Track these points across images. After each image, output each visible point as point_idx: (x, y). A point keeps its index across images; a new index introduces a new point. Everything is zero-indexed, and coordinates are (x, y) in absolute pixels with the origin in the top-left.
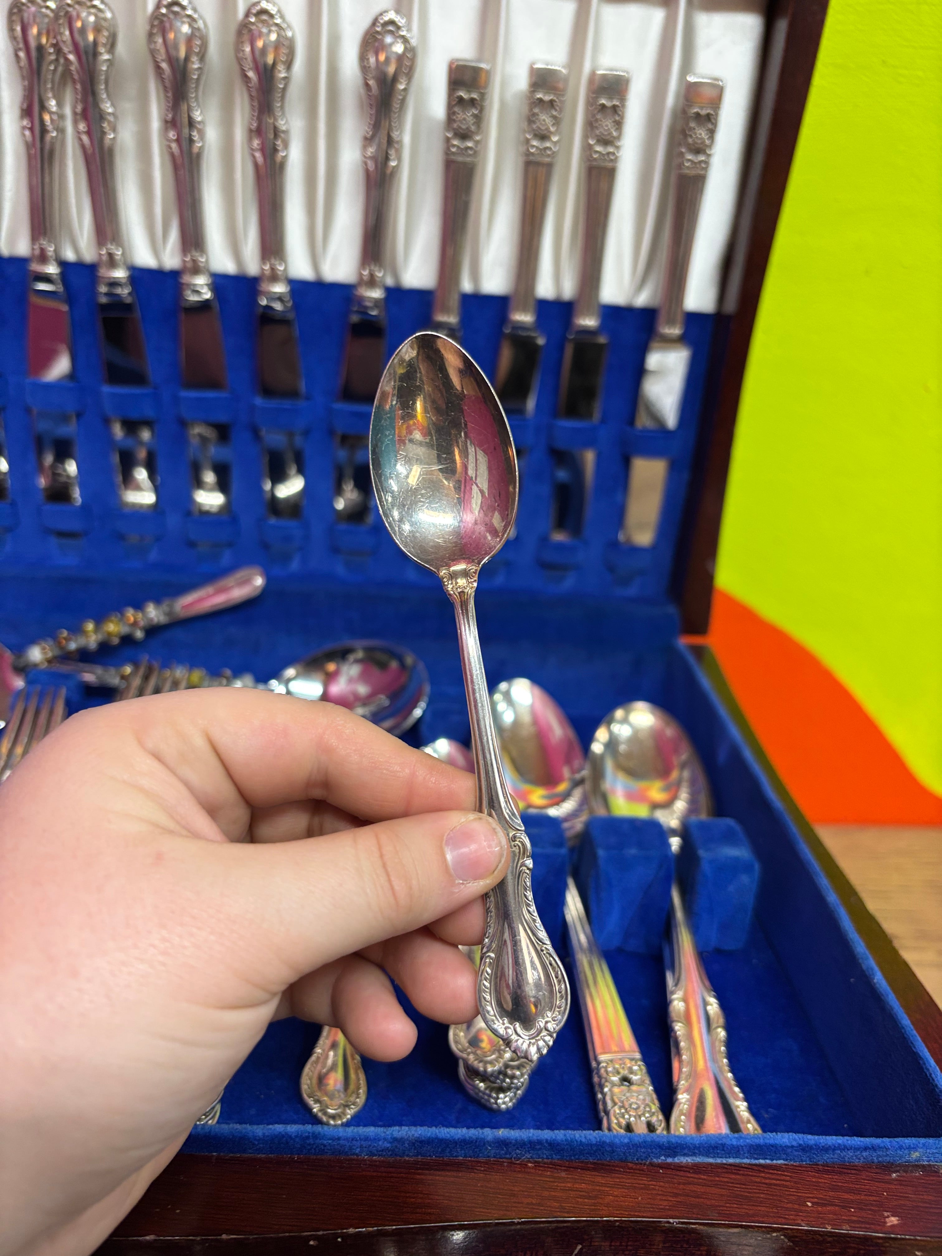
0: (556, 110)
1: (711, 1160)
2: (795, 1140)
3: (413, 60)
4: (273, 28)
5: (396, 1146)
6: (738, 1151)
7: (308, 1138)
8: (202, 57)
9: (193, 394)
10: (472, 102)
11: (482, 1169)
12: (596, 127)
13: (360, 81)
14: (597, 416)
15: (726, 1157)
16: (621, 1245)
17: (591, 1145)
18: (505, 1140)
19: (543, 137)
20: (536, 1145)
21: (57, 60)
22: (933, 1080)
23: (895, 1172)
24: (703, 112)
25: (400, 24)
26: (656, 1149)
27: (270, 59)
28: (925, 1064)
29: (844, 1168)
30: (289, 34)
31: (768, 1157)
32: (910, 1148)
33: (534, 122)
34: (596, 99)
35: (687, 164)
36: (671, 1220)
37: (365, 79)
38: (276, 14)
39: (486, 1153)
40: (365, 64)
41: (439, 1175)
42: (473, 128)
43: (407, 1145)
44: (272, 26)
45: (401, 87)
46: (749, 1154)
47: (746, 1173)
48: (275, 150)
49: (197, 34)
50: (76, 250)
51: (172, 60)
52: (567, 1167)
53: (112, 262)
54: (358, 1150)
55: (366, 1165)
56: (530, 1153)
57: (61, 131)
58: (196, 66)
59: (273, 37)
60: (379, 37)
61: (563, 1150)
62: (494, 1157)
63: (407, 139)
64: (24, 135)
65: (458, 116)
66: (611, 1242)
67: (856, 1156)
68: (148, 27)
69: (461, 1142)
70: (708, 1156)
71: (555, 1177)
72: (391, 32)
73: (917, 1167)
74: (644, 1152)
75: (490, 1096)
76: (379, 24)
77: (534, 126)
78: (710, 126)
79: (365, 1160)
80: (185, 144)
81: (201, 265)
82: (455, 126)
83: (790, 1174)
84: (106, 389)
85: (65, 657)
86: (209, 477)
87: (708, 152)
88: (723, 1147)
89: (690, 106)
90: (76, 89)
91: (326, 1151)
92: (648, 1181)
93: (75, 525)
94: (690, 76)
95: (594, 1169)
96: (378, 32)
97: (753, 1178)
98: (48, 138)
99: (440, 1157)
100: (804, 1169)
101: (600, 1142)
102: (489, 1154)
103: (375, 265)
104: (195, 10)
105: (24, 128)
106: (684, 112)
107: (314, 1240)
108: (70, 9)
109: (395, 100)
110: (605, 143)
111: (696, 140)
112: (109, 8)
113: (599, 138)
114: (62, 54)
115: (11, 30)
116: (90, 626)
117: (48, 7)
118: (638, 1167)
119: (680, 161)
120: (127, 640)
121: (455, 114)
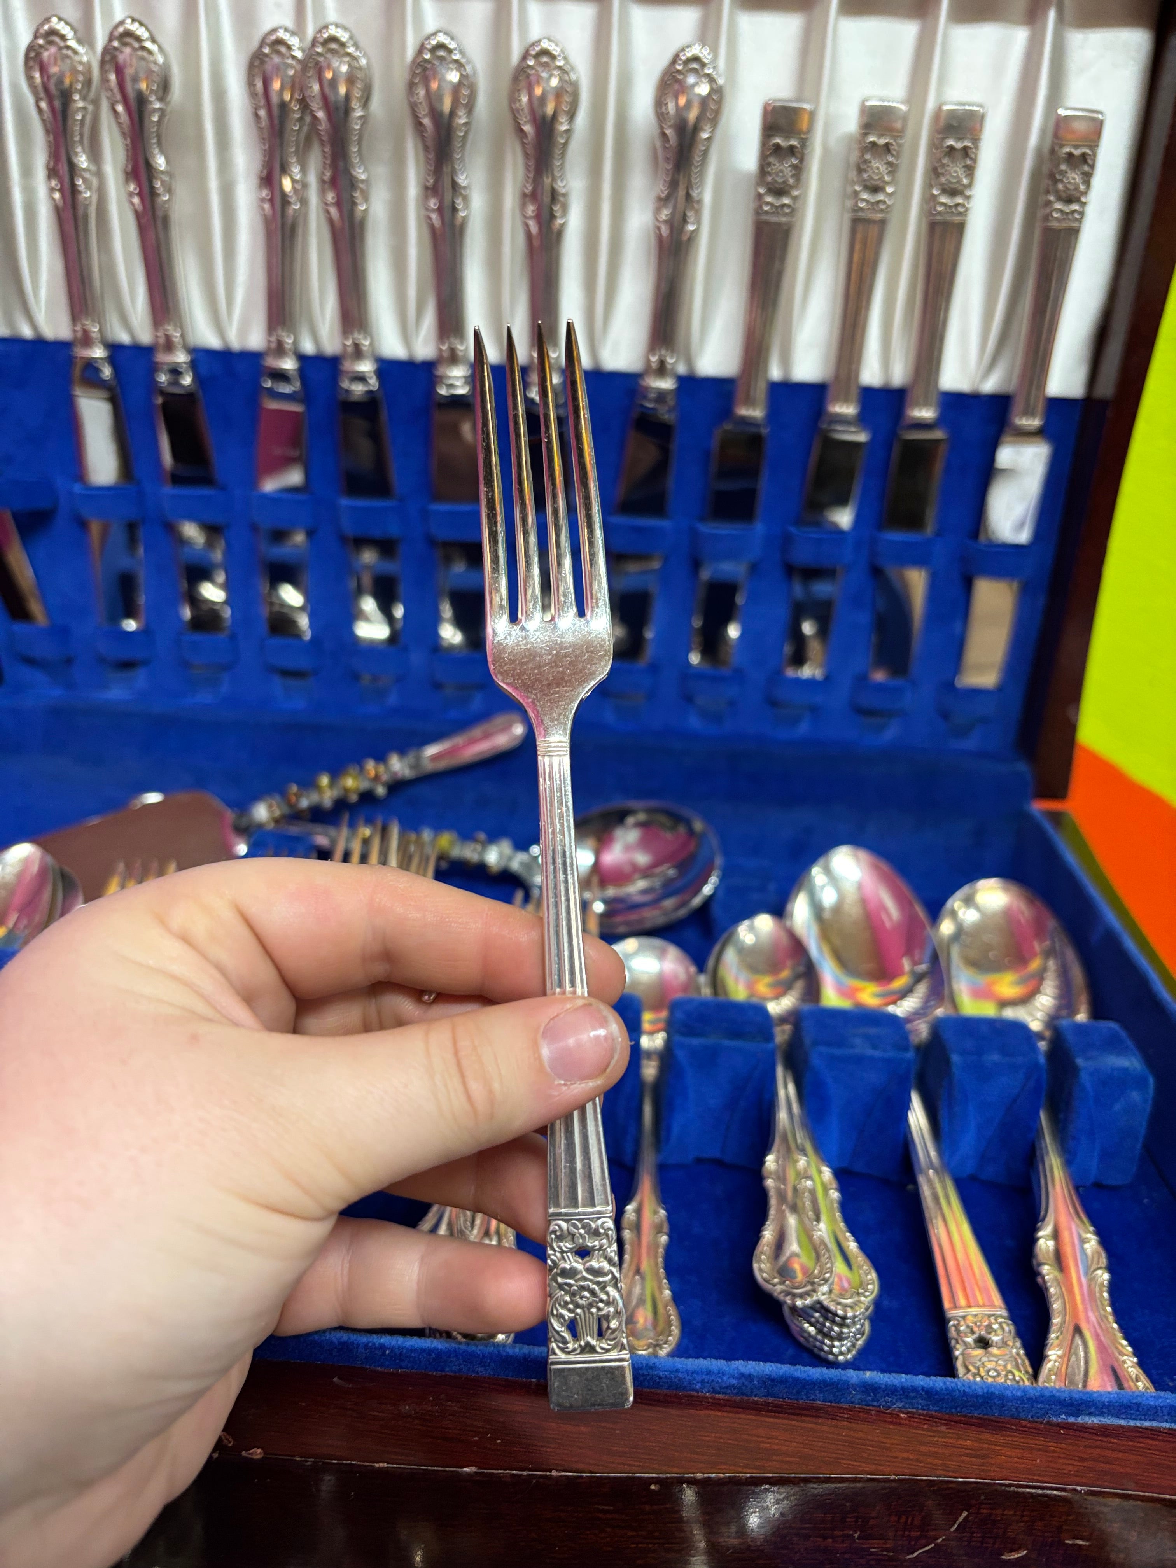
0: (893, 155)
1: (1123, 1422)
3: (719, 103)
4: (556, 72)
5: (743, 1384)
6: (1156, 1412)
7: (642, 1368)
8: (470, 108)
9: (445, 507)
10: (792, 150)
11: (846, 1416)
12: (943, 174)
13: (656, 132)
14: (930, 529)
15: (1141, 1420)
16: (1015, 1515)
17: (977, 1396)
18: (873, 1385)
19: (876, 188)
20: (909, 1392)
21: (301, 119)
24: (1077, 152)
25: (705, 60)
26: (1056, 1406)
27: (550, 109)
30: (573, 77)
33: (865, 171)
34: (942, 140)
35: (1055, 215)
36: (1079, 1488)
37: (662, 128)
38: (559, 56)
39: (849, 1398)
40: (663, 110)
41: (794, 1420)
42: (791, 181)
43: (756, 1382)
44: (553, 69)
45: (705, 135)
46: (1169, 1417)
47: (1166, 1439)
48: (552, 217)
49: (465, 83)
50: (316, 340)
51: (435, 114)
52: (947, 1421)
53: (358, 353)
54: (698, 1386)
55: (708, 1403)
56: (902, 1402)
57: (304, 202)
58: (462, 121)
59: (554, 82)
60: (680, 77)
61: (942, 1400)
62: (860, 1403)
63: (707, 197)
64: (263, 209)
65: (773, 167)
66: (1004, 1511)
68: (408, 76)
69: (820, 1383)
70: (1118, 1417)
71: (934, 1431)
72: (694, 70)
74: (1041, 1409)
75: (823, 1343)
76: (680, 62)
77: (865, 176)
78: (1086, 168)
79: (707, 1398)
80: (447, 213)
81: (460, 354)
82: (769, 179)
84: (345, 502)
85: (296, 816)
86: (447, 609)
87: (1083, 199)
88: (1139, 1407)
89: (1060, 145)
90: (324, 152)
91: (661, 1384)
92: (1046, 1442)
93: (303, 662)
94: (1060, 109)
95: (979, 1425)
96: (679, 71)
98: (290, 211)
99: (794, 1399)
101: (987, 1393)
102: (854, 1399)
103: (667, 350)
104: (463, 54)
105: (263, 199)
106: (1053, 151)
107: (655, 1483)
108: (321, 59)
109: (697, 151)
110: (953, 192)
111: (1068, 186)
112: (365, 55)
113: (945, 187)
114: (309, 111)
115: (251, 84)
116: (325, 780)
117: (294, 57)
118: (1033, 1425)
119: (1048, 210)
120: (367, 797)
121: (769, 164)
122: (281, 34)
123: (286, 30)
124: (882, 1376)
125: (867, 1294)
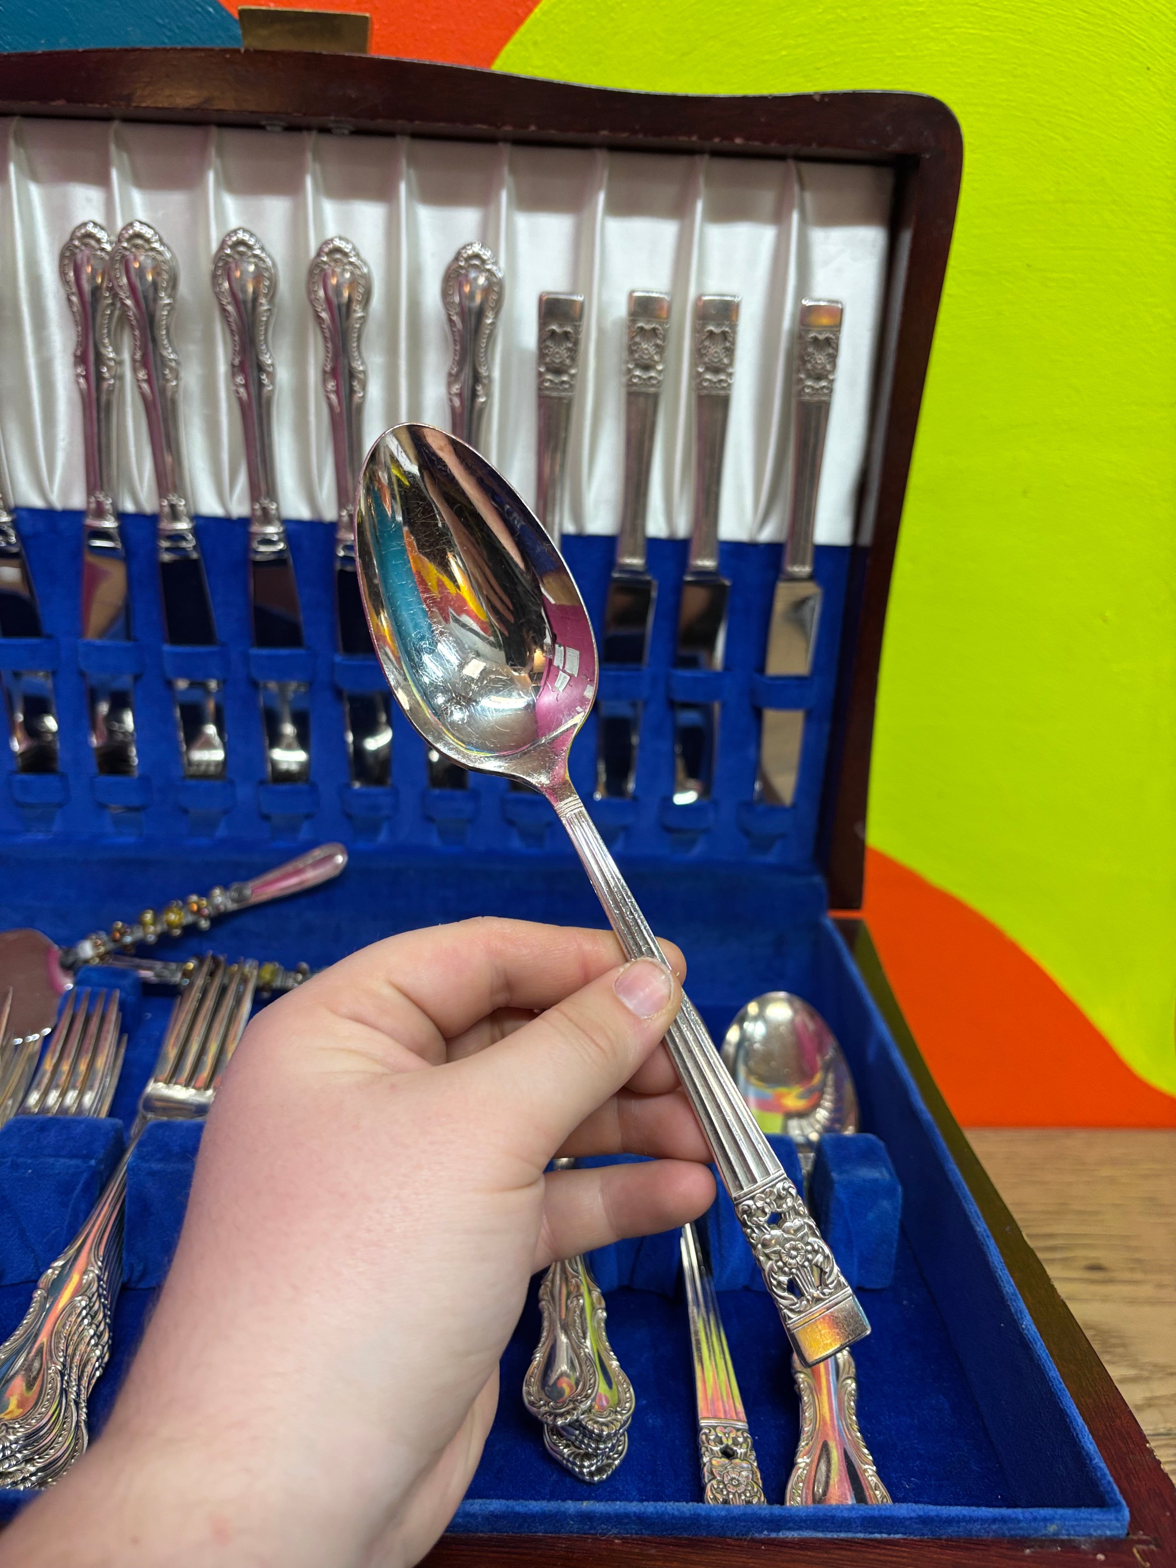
0: (659, 338)
1: (820, 1535)
2: (914, 1511)
3: (499, 292)
4: (348, 267)
6: (850, 1524)
8: (271, 299)
9: (265, 652)
10: (566, 335)
11: (564, 1546)
12: (706, 354)
13: (444, 317)
14: (719, 664)
15: (836, 1532)
17: (685, 1518)
18: (589, 1514)
19: (646, 368)
20: (623, 1519)
21: (113, 304)
22: (1080, 1441)
23: (1028, 1548)
24: (821, 337)
25: (485, 257)
26: (758, 1523)
27: (345, 298)
28: (1071, 1422)
29: (970, 1543)
30: (365, 272)
31: (885, 1531)
32: (1046, 1520)
33: (636, 351)
34: (704, 326)
35: (807, 391)
37: (449, 315)
38: (351, 253)
39: (567, 1528)
40: (449, 300)
41: (515, 1553)
42: (568, 362)
44: (345, 264)
45: (489, 321)
47: (859, 1549)
48: (352, 392)
49: (265, 274)
50: (136, 500)
51: (238, 302)
52: (657, 1543)
53: (174, 514)
56: (617, 1528)
57: (120, 378)
58: (265, 308)
59: (348, 275)
60: (463, 272)
61: (654, 1524)
62: (578, 1533)
63: (496, 374)
64: (78, 383)
65: (549, 350)
67: (984, 1529)
68: (212, 267)
69: (540, 1515)
70: (815, 1530)
71: (644, 1555)
72: (475, 266)
73: (1054, 1541)
74: (744, 1526)
76: (462, 259)
77: (636, 356)
78: (831, 351)
80: (253, 388)
81: (272, 512)
82: (548, 360)
83: (907, 1550)
84: (167, 648)
86: (289, 729)
87: (831, 377)
88: (833, 1519)
89: (808, 331)
90: (134, 335)
92: (748, 1559)
93: (134, 798)
94: (806, 300)
95: (689, 1546)
96: (461, 267)
97: (866, 1555)
98: (105, 385)
99: (517, 1533)
100: (925, 1544)
101: (694, 1515)
102: (572, 1529)
104: (263, 249)
105: (78, 376)
106: (801, 337)
108: (127, 253)
109: (482, 335)
110: (716, 371)
111: (816, 365)
112: (169, 249)
113: (708, 365)
114: (118, 299)
115: (63, 274)
116: (148, 916)
117: (103, 249)
118: (737, 1543)
119: (800, 387)
120: (191, 930)
121: (547, 347)
122: (90, 228)
123: (96, 224)
124: (597, 1505)
125: (624, 1412)
